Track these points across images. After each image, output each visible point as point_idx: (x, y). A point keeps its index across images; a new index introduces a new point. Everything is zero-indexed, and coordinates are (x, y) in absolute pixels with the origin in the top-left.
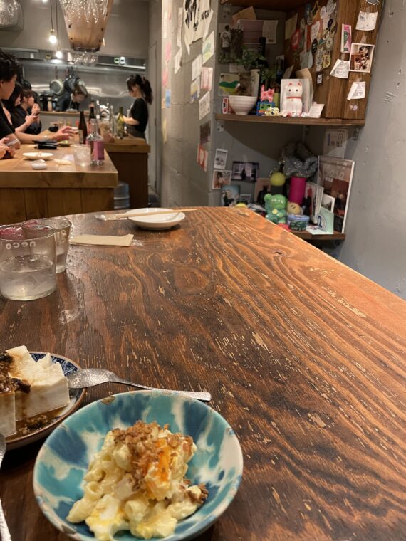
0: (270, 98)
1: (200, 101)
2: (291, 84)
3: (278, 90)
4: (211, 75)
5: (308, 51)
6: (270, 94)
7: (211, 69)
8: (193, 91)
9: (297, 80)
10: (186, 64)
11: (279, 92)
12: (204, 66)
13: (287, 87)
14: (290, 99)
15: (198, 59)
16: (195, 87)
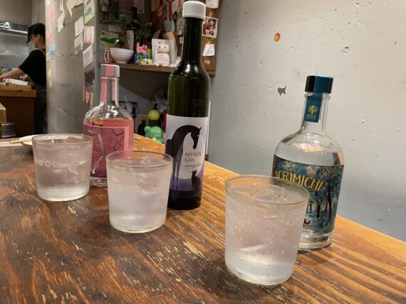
0: (144, 52)
1: (84, 53)
2: (160, 43)
3: (150, 46)
4: (93, 32)
5: (170, 20)
6: (144, 49)
7: (93, 28)
8: (76, 45)
9: (164, 40)
10: (69, 24)
11: (151, 48)
12: (86, 25)
13: (157, 45)
14: (160, 54)
15: (81, 20)
16: (78, 42)
